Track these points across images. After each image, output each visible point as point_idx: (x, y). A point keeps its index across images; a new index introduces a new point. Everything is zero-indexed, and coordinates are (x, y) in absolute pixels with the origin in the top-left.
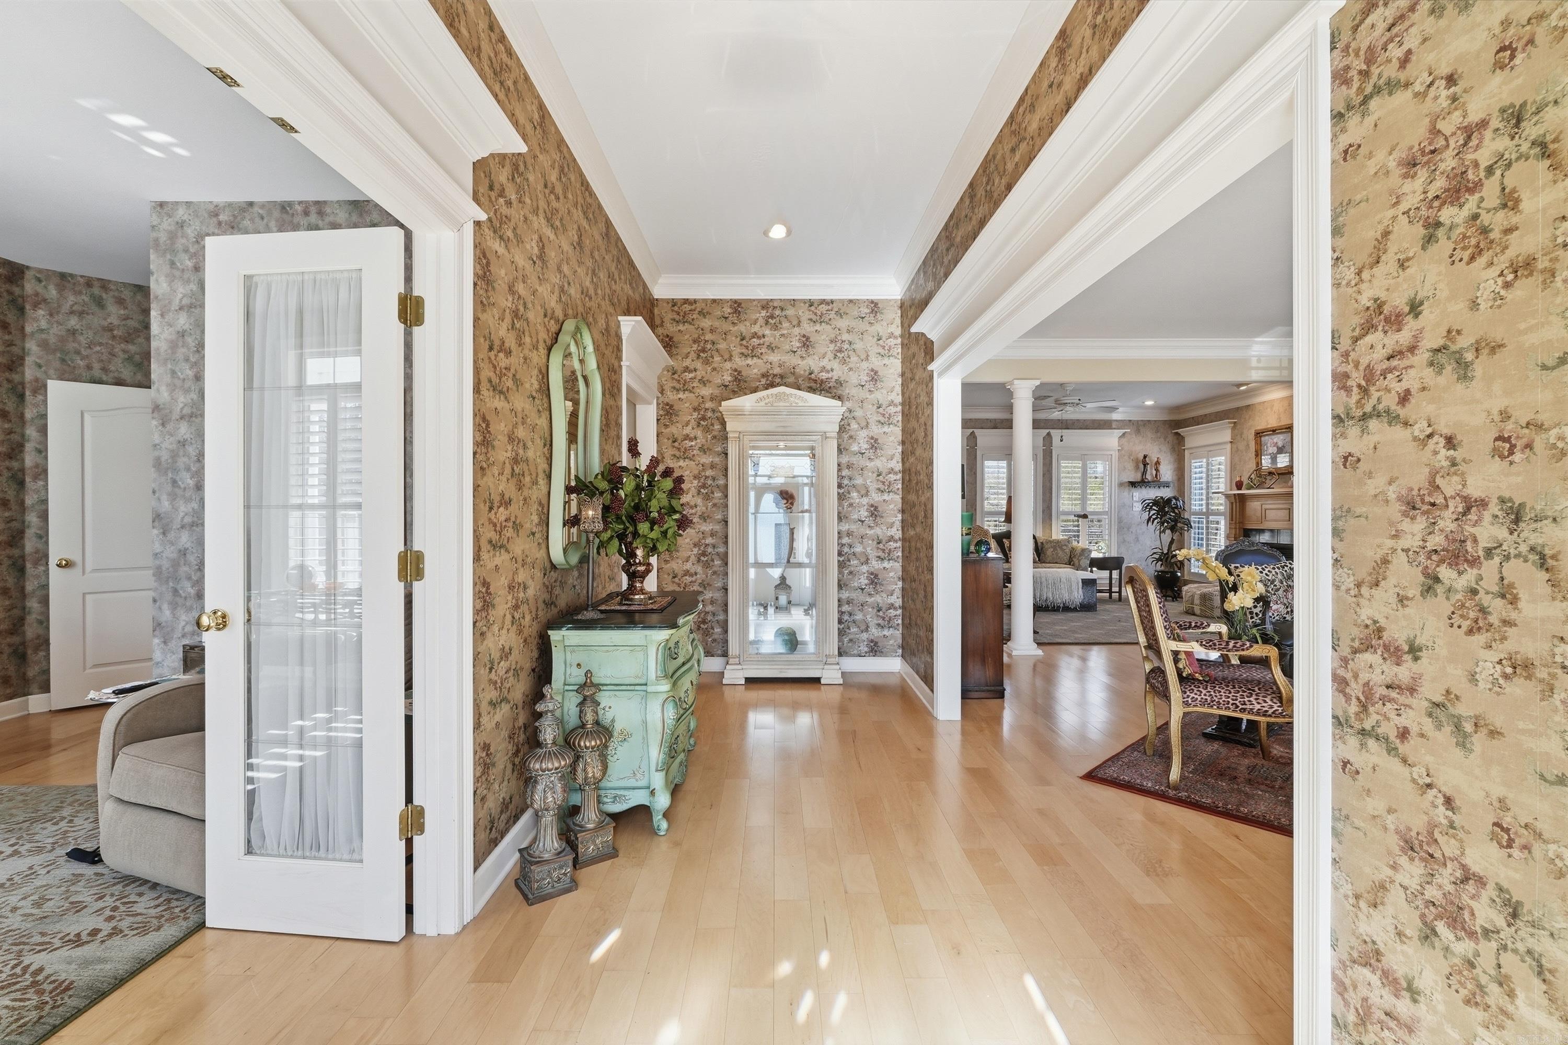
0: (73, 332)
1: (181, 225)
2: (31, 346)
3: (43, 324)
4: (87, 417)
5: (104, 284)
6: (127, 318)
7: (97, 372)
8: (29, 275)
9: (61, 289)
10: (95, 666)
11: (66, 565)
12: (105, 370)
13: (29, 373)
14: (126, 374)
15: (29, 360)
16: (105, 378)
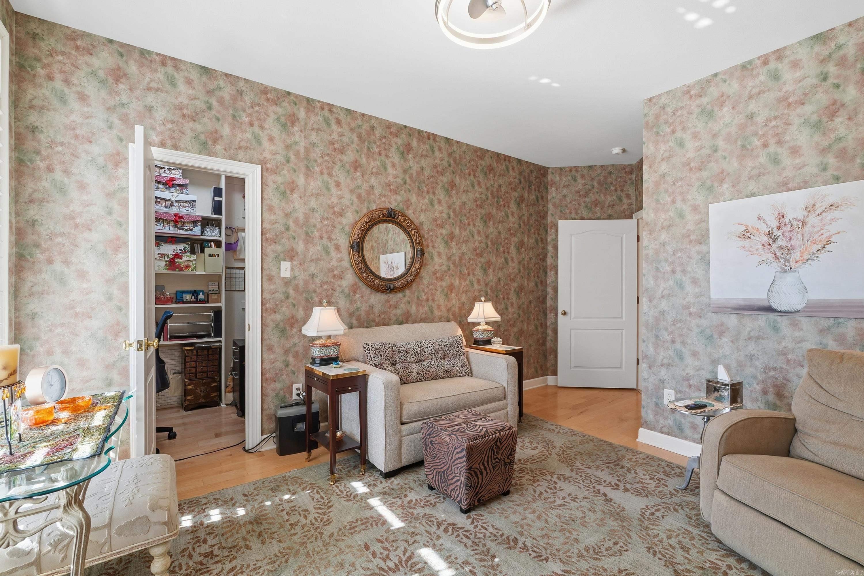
0: (565, 196)
1: (663, 108)
2: (550, 206)
3: (554, 195)
4: (573, 238)
5: (576, 169)
6: (585, 184)
7: (573, 215)
8: (549, 172)
9: (560, 175)
10: (575, 367)
11: (565, 313)
12: (576, 213)
13: (549, 219)
14: (585, 214)
15: (549, 213)
16: (576, 217)
